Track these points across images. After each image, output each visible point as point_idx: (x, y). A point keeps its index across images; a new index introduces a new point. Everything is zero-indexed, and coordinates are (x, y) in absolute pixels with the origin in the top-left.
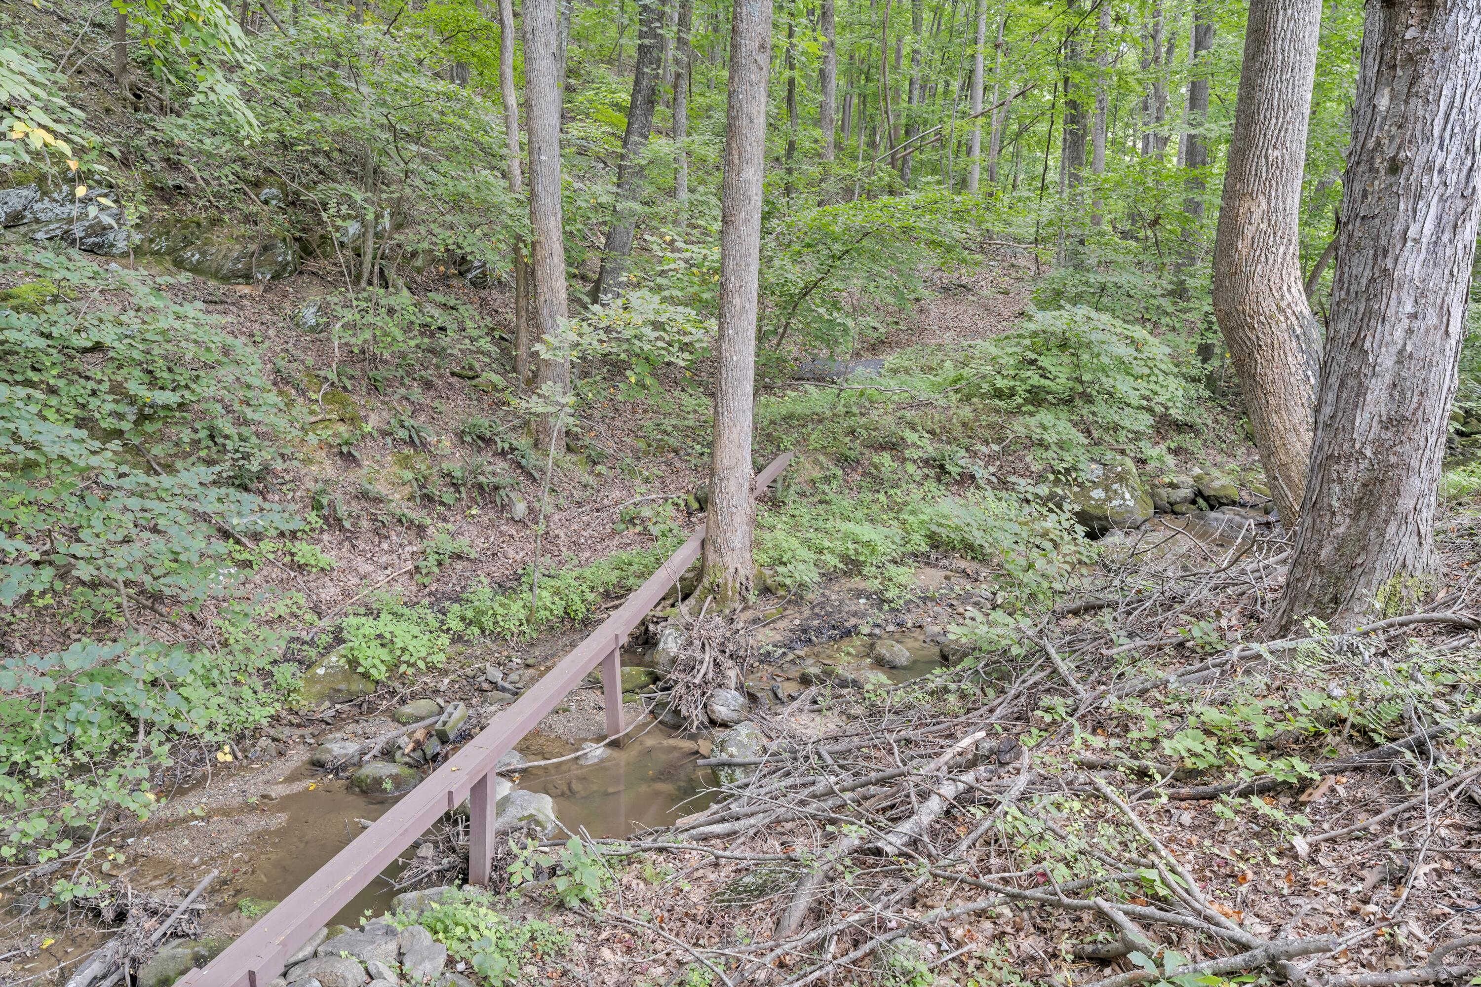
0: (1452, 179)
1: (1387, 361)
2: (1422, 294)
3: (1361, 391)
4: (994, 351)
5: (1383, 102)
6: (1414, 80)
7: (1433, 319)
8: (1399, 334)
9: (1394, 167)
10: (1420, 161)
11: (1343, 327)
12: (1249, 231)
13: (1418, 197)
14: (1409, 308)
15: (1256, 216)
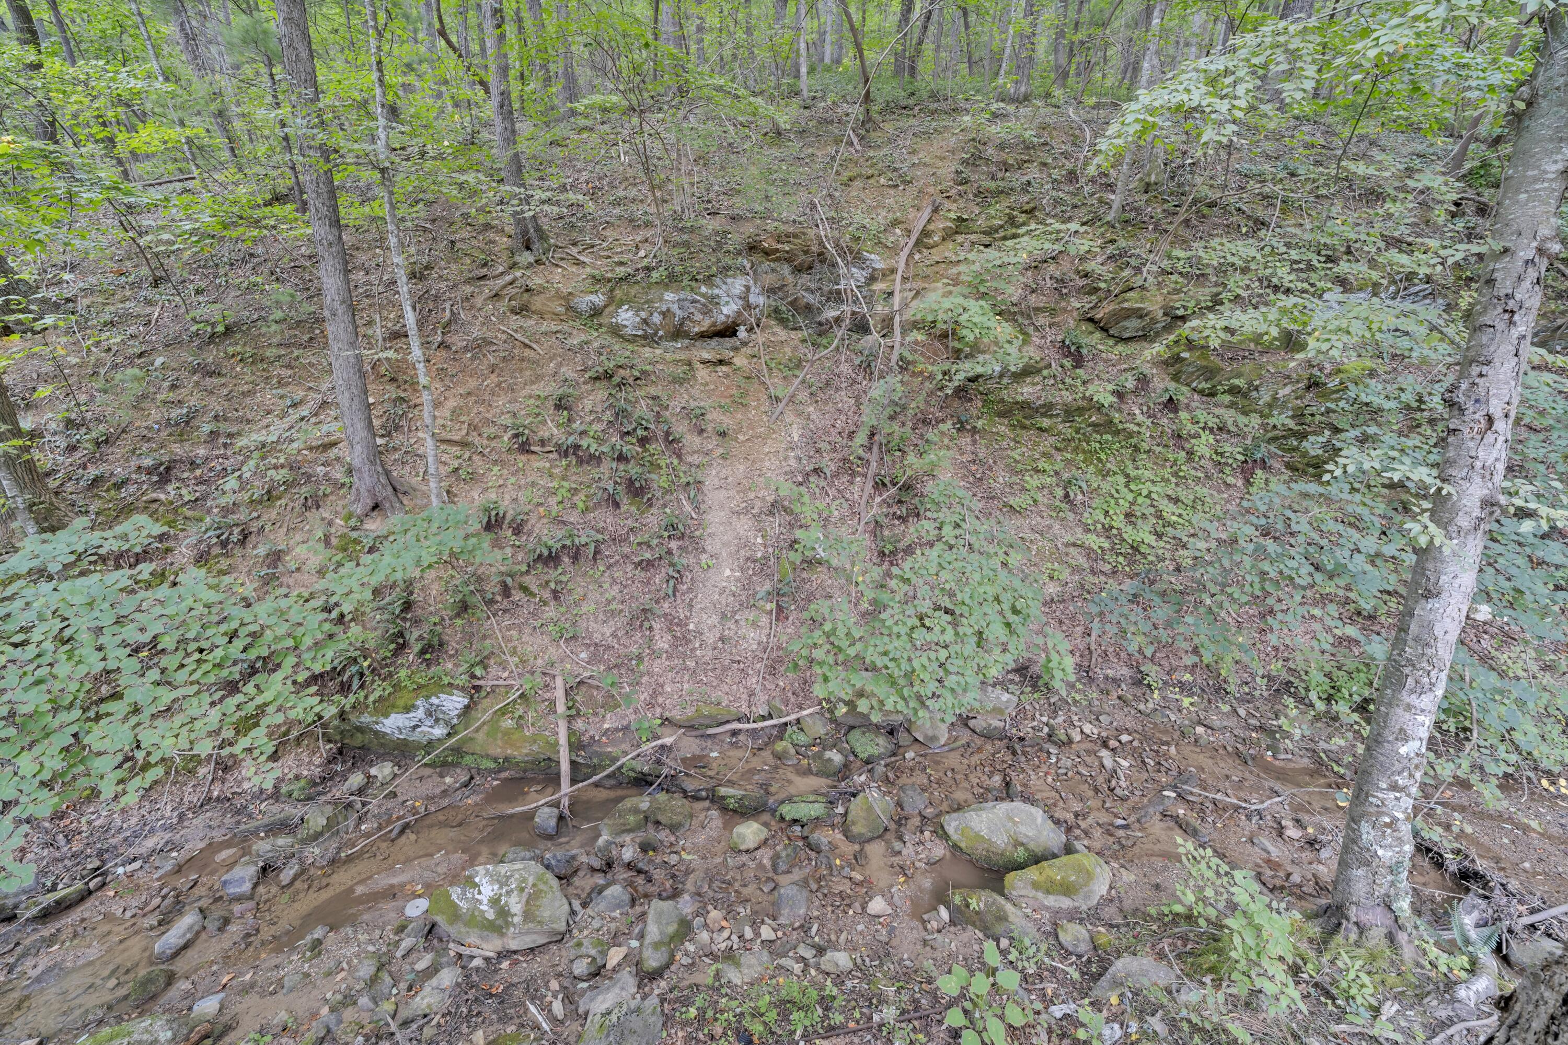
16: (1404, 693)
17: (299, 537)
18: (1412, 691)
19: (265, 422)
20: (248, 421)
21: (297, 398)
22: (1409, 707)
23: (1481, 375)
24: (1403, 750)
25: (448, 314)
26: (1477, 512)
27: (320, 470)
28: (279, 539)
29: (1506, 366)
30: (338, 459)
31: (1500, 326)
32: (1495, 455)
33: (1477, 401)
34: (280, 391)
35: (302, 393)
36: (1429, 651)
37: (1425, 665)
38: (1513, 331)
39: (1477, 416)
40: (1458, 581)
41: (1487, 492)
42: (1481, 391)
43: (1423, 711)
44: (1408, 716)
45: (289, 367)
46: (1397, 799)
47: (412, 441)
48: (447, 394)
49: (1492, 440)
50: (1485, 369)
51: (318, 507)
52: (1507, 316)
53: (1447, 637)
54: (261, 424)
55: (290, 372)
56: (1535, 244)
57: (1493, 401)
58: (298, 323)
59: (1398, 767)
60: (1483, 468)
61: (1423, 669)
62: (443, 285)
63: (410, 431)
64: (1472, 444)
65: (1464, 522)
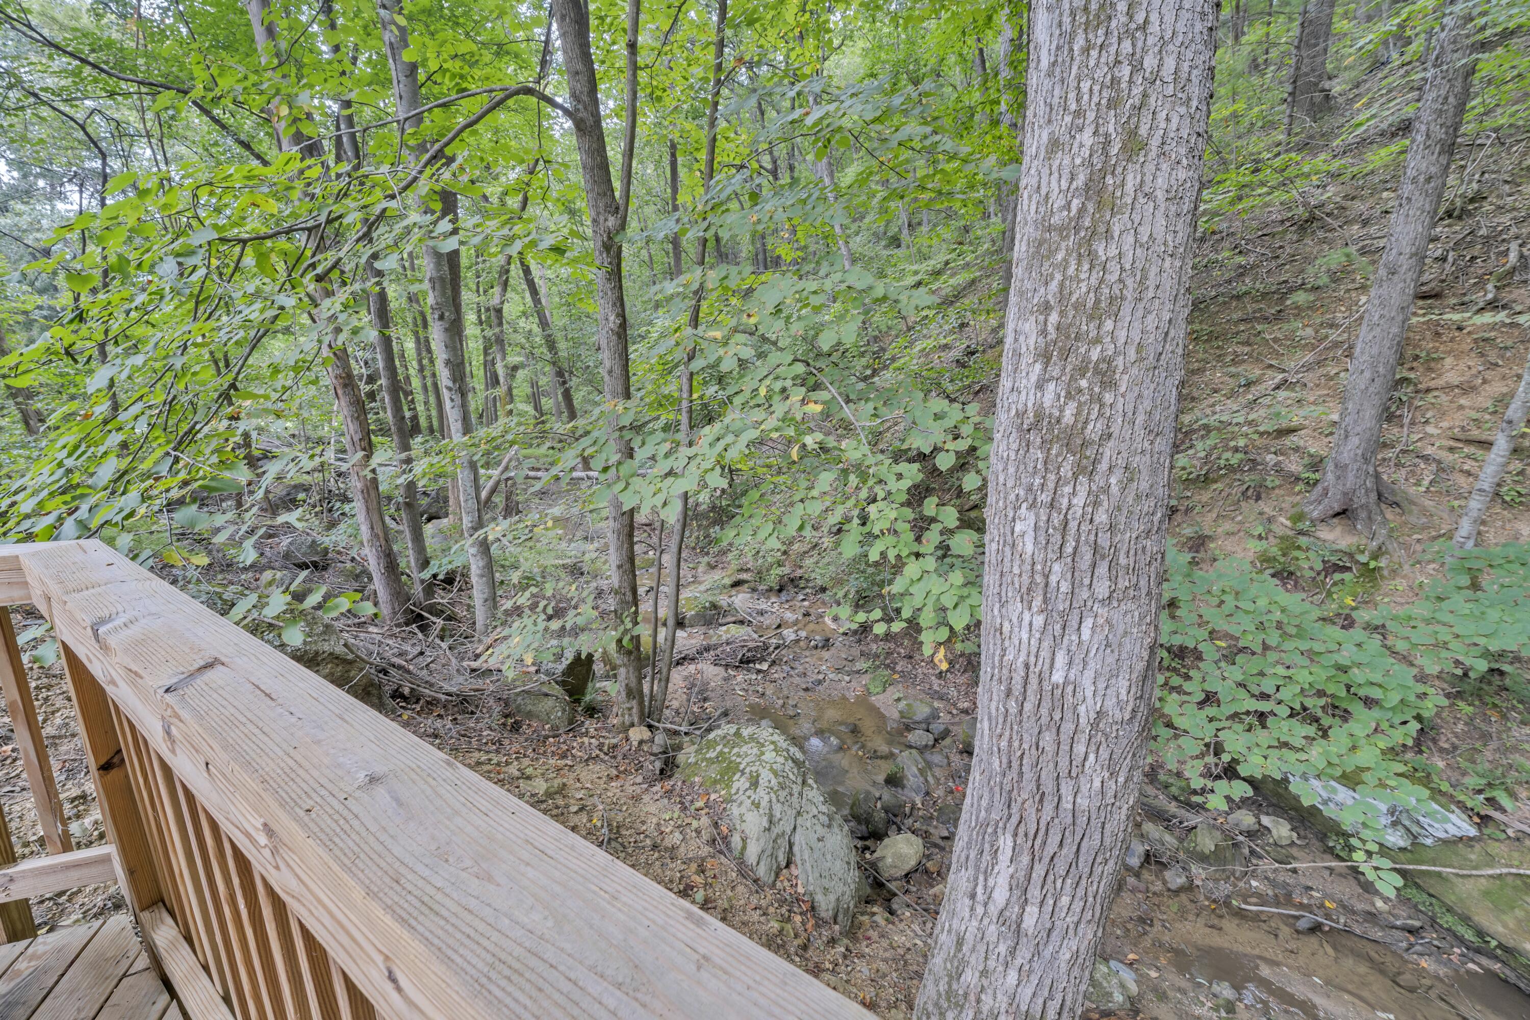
17: (1227, 526)
19: (1212, 401)
20: (1193, 399)
21: (1252, 377)
25: (1513, 257)
27: (1270, 458)
28: (1207, 523)
30: (1296, 449)
34: (1233, 369)
35: (1258, 372)
45: (1247, 343)
47: (1415, 437)
48: (1489, 375)
51: (1258, 498)
54: (1206, 403)
55: (1246, 349)
58: (1264, 295)
62: (1506, 219)
63: (1413, 423)
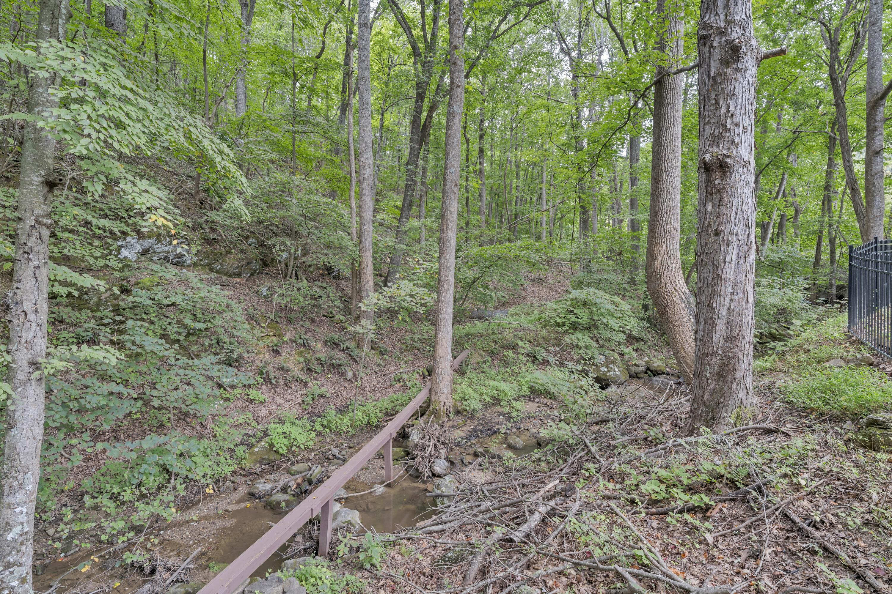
0: (741, 238)
1: (723, 312)
2: (735, 285)
3: (714, 325)
4: (555, 307)
5: (709, 208)
6: (721, 199)
7: (741, 295)
8: (727, 301)
9: (717, 233)
10: (727, 231)
11: (703, 298)
12: (660, 258)
13: (728, 245)
14: (730, 290)
15: (662, 252)
16: (5, 497)
18: (9, 494)
22: (9, 505)
23: (18, 288)
24: (10, 537)
26: (27, 369)
29: (30, 283)
31: (23, 261)
32: (32, 334)
33: (17, 303)
36: (15, 464)
37: (13, 473)
38: (30, 263)
39: (18, 312)
40: (26, 413)
41: (30, 356)
42: (18, 297)
43: (19, 504)
44: (9, 512)
46: (12, 573)
49: (29, 326)
50: (19, 285)
52: (26, 255)
53: (27, 450)
56: (33, 218)
57: (25, 303)
59: (8, 549)
60: (26, 342)
61: (13, 477)
64: (18, 329)
65: (21, 376)
